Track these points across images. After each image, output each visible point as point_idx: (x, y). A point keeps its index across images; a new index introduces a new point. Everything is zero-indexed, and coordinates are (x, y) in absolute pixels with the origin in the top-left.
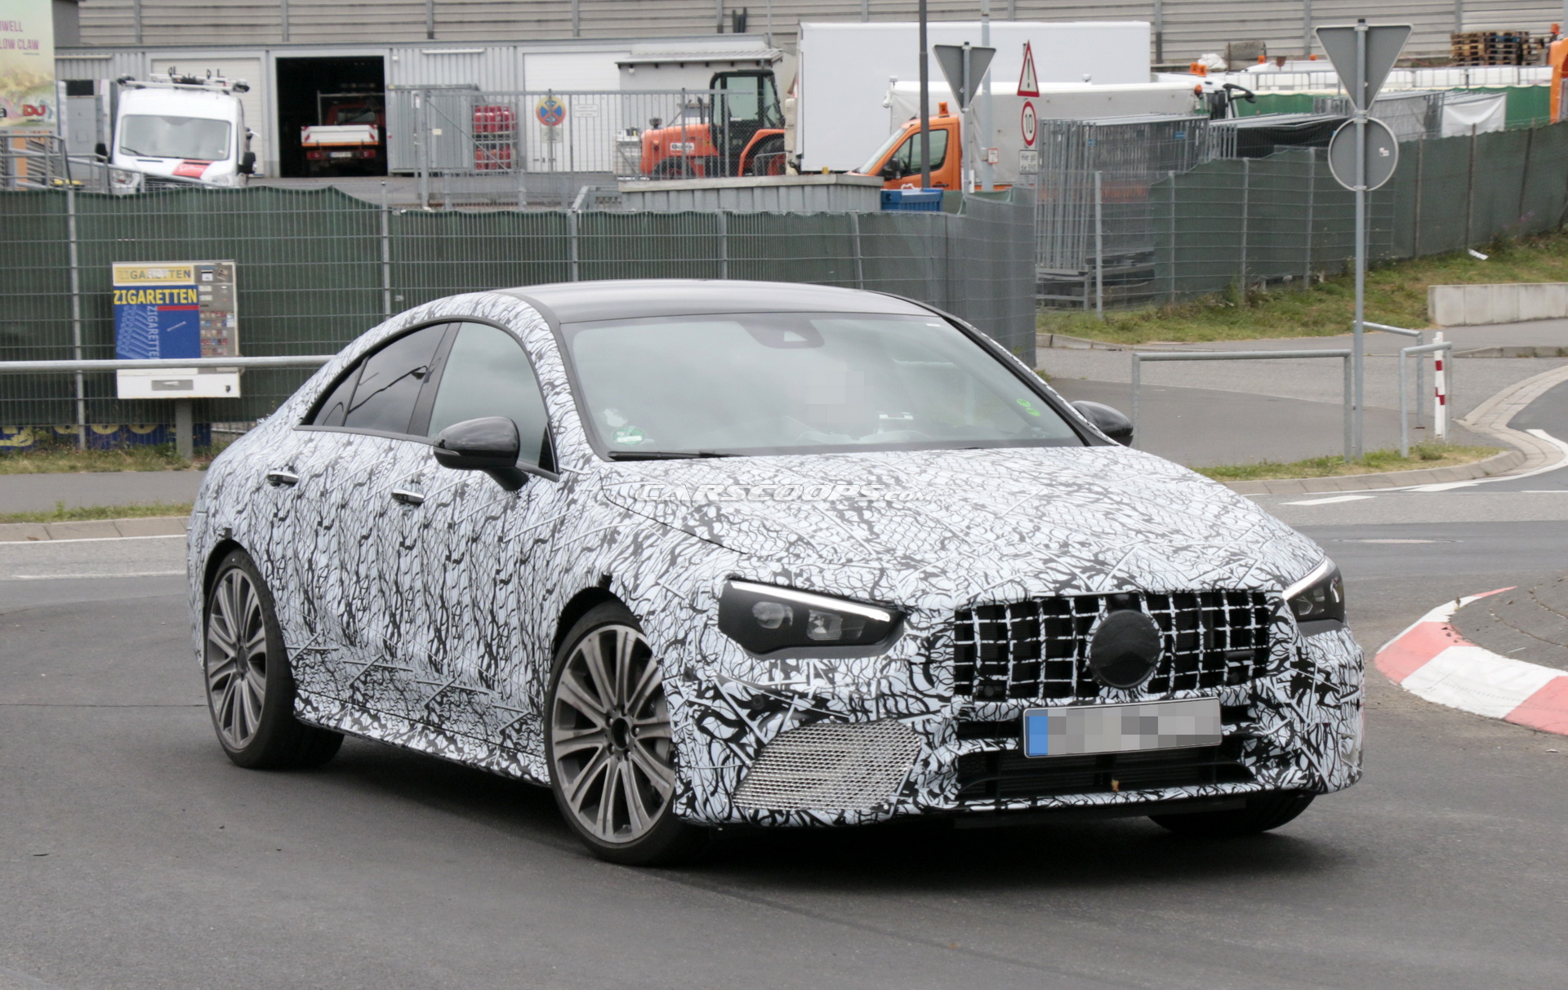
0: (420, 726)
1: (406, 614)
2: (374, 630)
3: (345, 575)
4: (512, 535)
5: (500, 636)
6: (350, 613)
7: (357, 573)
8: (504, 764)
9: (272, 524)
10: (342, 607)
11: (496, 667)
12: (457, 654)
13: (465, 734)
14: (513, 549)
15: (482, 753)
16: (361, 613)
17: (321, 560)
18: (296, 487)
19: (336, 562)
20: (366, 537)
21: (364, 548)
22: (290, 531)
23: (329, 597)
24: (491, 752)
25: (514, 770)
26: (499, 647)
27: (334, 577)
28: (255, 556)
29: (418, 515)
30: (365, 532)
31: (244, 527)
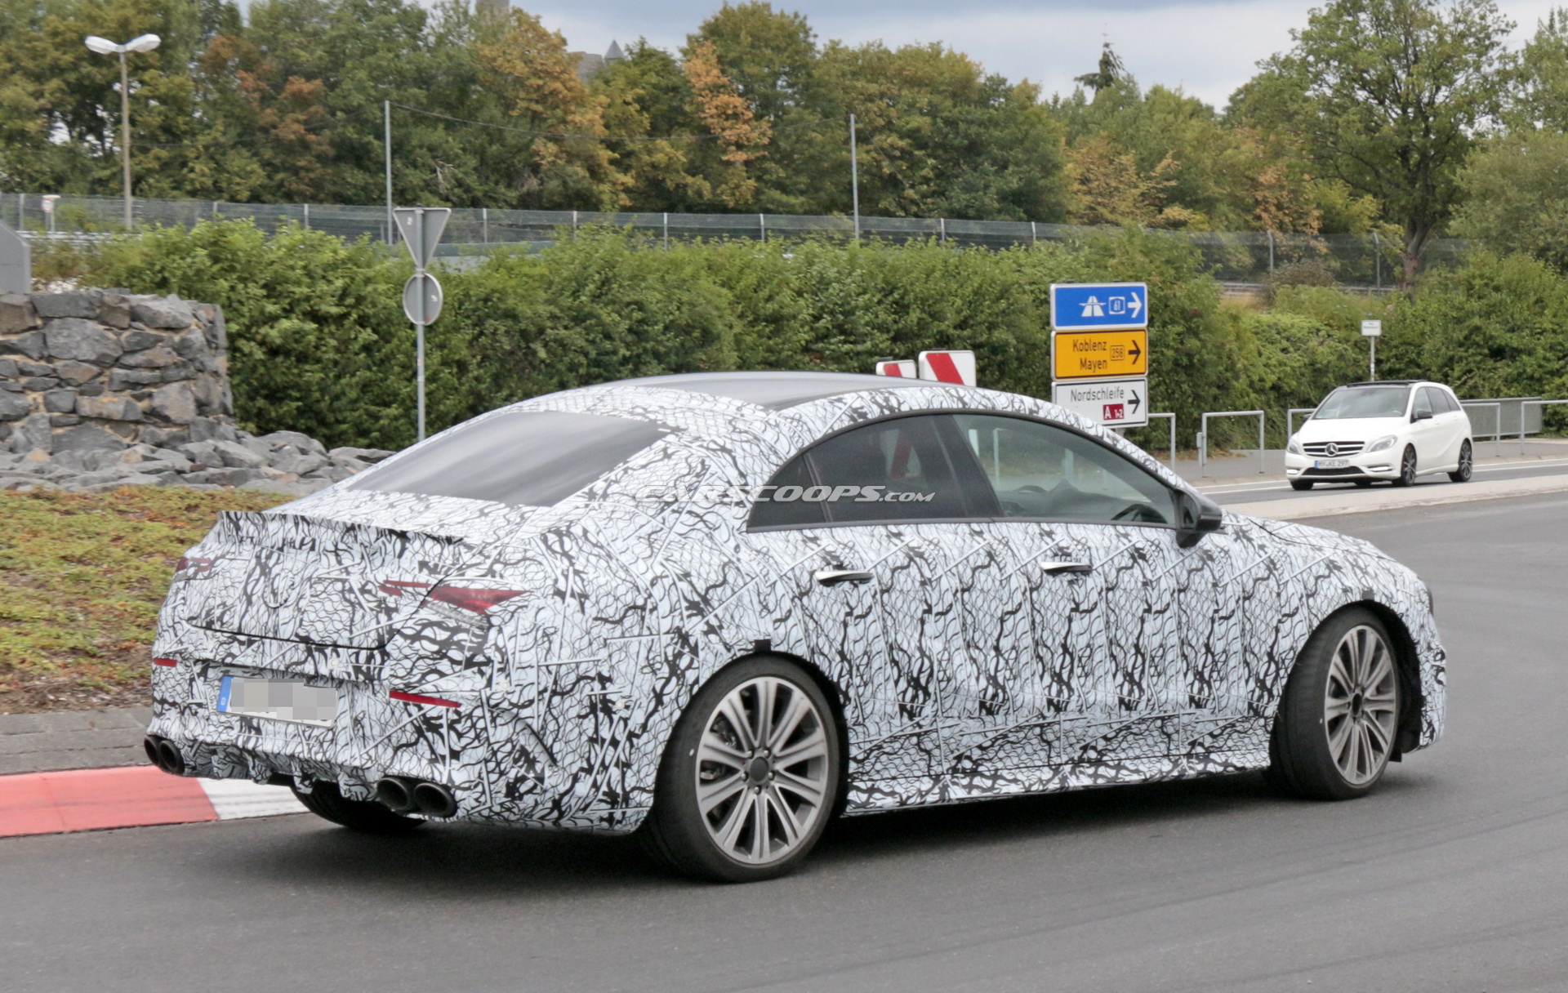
0: (1068, 768)
1: (1078, 671)
2: (1032, 693)
3: (975, 653)
4: (1226, 579)
5: (1215, 663)
6: (996, 684)
7: (997, 648)
8: (1200, 767)
9: (845, 625)
10: (983, 683)
11: (1210, 687)
12: (1158, 689)
13: (1138, 758)
14: (1234, 591)
15: (1166, 766)
16: (1011, 683)
17: (937, 646)
18: (874, 581)
19: (959, 642)
20: (1013, 613)
21: (1009, 625)
22: (878, 625)
23: (961, 676)
24: (1176, 764)
25: (1211, 768)
26: (1212, 671)
27: (959, 657)
28: (819, 661)
29: (1094, 582)
30: (1009, 608)
31: (797, 633)
